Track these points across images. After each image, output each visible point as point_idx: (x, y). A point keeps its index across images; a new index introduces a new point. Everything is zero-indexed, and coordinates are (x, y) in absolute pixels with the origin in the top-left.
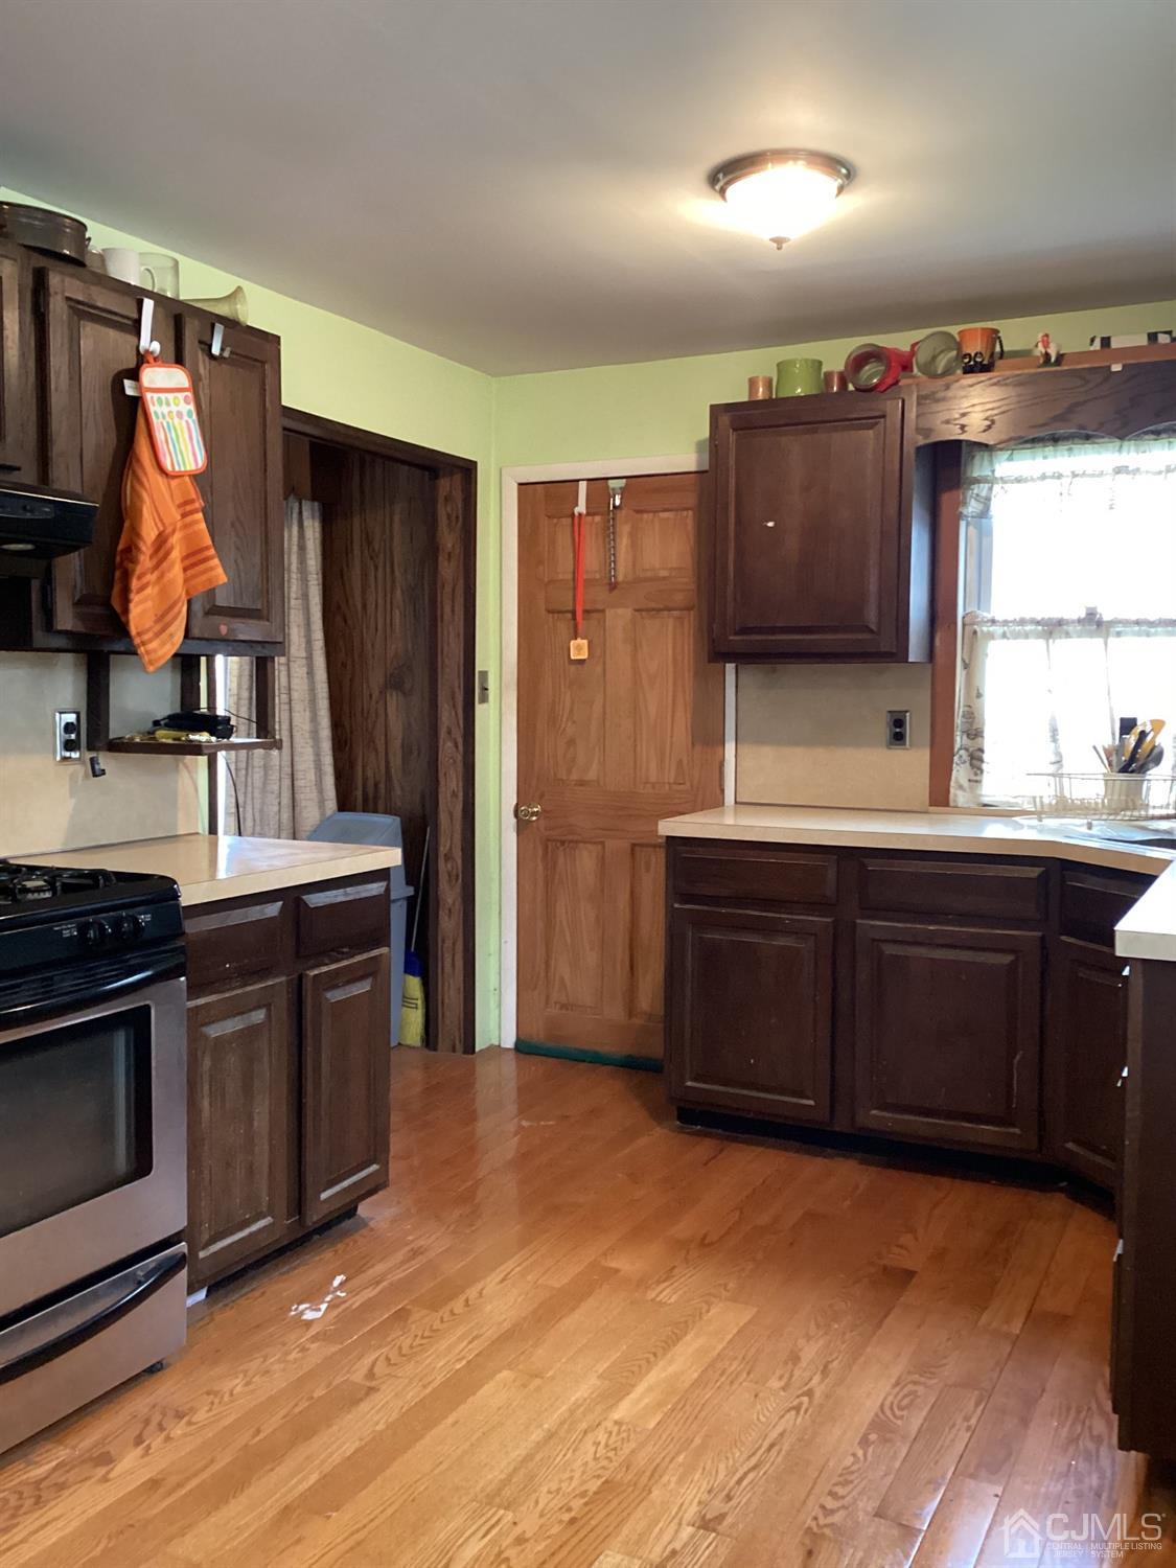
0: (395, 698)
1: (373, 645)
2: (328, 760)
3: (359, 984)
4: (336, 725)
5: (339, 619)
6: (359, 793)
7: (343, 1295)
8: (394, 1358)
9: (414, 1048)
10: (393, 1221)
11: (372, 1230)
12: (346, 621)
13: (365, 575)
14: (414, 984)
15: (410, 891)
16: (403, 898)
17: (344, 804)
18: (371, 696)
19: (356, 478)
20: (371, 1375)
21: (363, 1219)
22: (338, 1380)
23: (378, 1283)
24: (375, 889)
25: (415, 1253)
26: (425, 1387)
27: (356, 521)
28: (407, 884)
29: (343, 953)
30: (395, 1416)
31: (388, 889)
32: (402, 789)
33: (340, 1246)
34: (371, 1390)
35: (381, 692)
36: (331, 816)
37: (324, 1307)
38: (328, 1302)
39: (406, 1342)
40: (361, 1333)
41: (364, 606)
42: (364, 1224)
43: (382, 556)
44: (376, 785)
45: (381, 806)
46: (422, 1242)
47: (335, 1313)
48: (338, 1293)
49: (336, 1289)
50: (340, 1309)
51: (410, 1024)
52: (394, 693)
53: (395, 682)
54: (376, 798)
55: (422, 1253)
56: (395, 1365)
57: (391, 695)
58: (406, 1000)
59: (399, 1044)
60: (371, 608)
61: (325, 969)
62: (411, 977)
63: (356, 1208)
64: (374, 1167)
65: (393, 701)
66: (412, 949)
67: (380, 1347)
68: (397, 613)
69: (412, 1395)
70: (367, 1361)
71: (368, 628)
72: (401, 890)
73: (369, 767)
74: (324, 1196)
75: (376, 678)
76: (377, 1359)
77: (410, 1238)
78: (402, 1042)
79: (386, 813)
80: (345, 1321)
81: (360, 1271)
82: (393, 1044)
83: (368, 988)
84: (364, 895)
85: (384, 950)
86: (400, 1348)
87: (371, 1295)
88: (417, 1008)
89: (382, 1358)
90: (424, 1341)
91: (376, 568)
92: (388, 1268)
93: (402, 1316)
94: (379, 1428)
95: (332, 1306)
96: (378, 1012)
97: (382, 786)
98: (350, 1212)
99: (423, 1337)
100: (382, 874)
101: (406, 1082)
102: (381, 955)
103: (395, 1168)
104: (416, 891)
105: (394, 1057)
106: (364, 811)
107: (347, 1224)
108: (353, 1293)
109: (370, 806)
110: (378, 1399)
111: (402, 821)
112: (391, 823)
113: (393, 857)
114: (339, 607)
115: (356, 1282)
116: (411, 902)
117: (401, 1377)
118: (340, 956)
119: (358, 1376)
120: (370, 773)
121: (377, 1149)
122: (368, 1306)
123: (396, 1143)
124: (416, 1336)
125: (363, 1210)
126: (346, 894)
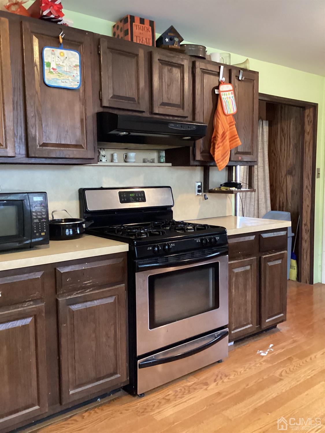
0: (289, 177)
1: (283, 161)
2: (268, 195)
3: (277, 261)
4: (271, 186)
5: (273, 154)
6: (278, 205)
7: (273, 350)
8: (288, 371)
9: (294, 281)
10: (288, 331)
11: (281, 332)
12: (275, 155)
13: (281, 141)
14: (294, 262)
15: (293, 234)
16: (291, 237)
17: (273, 208)
18: (282, 177)
19: (280, 112)
20: (281, 375)
21: (278, 329)
22: (271, 375)
23: (283, 348)
24: (283, 233)
25: (294, 342)
26: (298, 382)
27: (279, 125)
28: (292, 232)
29: (273, 251)
30: (288, 389)
31: (287, 234)
32: (291, 205)
33: (272, 336)
34: (281, 380)
35: (285, 176)
36: (269, 212)
37: (267, 352)
38: (268, 351)
39: (292, 367)
40: (278, 362)
41: (281, 150)
42: (279, 330)
43: (287, 135)
44: (283, 203)
45: (284, 209)
46: (296, 339)
47: (270, 355)
48: (271, 349)
49: (271, 348)
50: (272, 354)
51: (293, 274)
52: (289, 176)
53: (290, 173)
54: (283, 207)
55: (296, 342)
56: (288, 373)
57: (288, 176)
58: (291, 267)
59: (289, 279)
60: (283, 151)
61: (267, 256)
62: (293, 260)
63: (276, 326)
64: (282, 315)
65: (289, 178)
66: (294, 252)
67: (284, 367)
68: (291, 152)
69: (294, 383)
70: (280, 370)
71: (281, 157)
72: (290, 234)
73: (281, 197)
74: (267, 321)
75: (284, 171)
76: (283, 371)
77: (293, 337)
78: (290, 279)
79: (286, 211)
80: (273, 358)
81: (278, 344)
82: (288, 279)
83: (281, 262)
84: (279, 235)
85: (285, 251)
86: (290, 369)
87: (281, 351)
88: (295, 269)
89: (284, 371)
90: (297, 368)
91: (285, 139)
92: (286, 345)
93: (290, 359)
94: (284, 391)
95: (269, 353)
96: (283, 269)
97: (285, 203)
98: (275, 326)
99: (297, 367)
100: (285, 229)
101: (292, 290)
102: (284, 253)
103: (288, 315)
104: (295, 235)
105: (288, 283)
106: (279, 211)
107: (274, 329)
108: (276, 350)
109: (281, 209)
110: (283, 383)
111: (291, 214)
112: (288, 214)
113: (288, 224)
114: (273, 151)
115: (276, 347)
116: (293, 238)
117: (290, 377)
118: (272, 252)
119: (277, 374)
120: (281, 199)
121: (283, 310)
122: (280, 355)
123: (289, 308)
124: (295, 366)
125: (278, 326)
126: (274, 234)
